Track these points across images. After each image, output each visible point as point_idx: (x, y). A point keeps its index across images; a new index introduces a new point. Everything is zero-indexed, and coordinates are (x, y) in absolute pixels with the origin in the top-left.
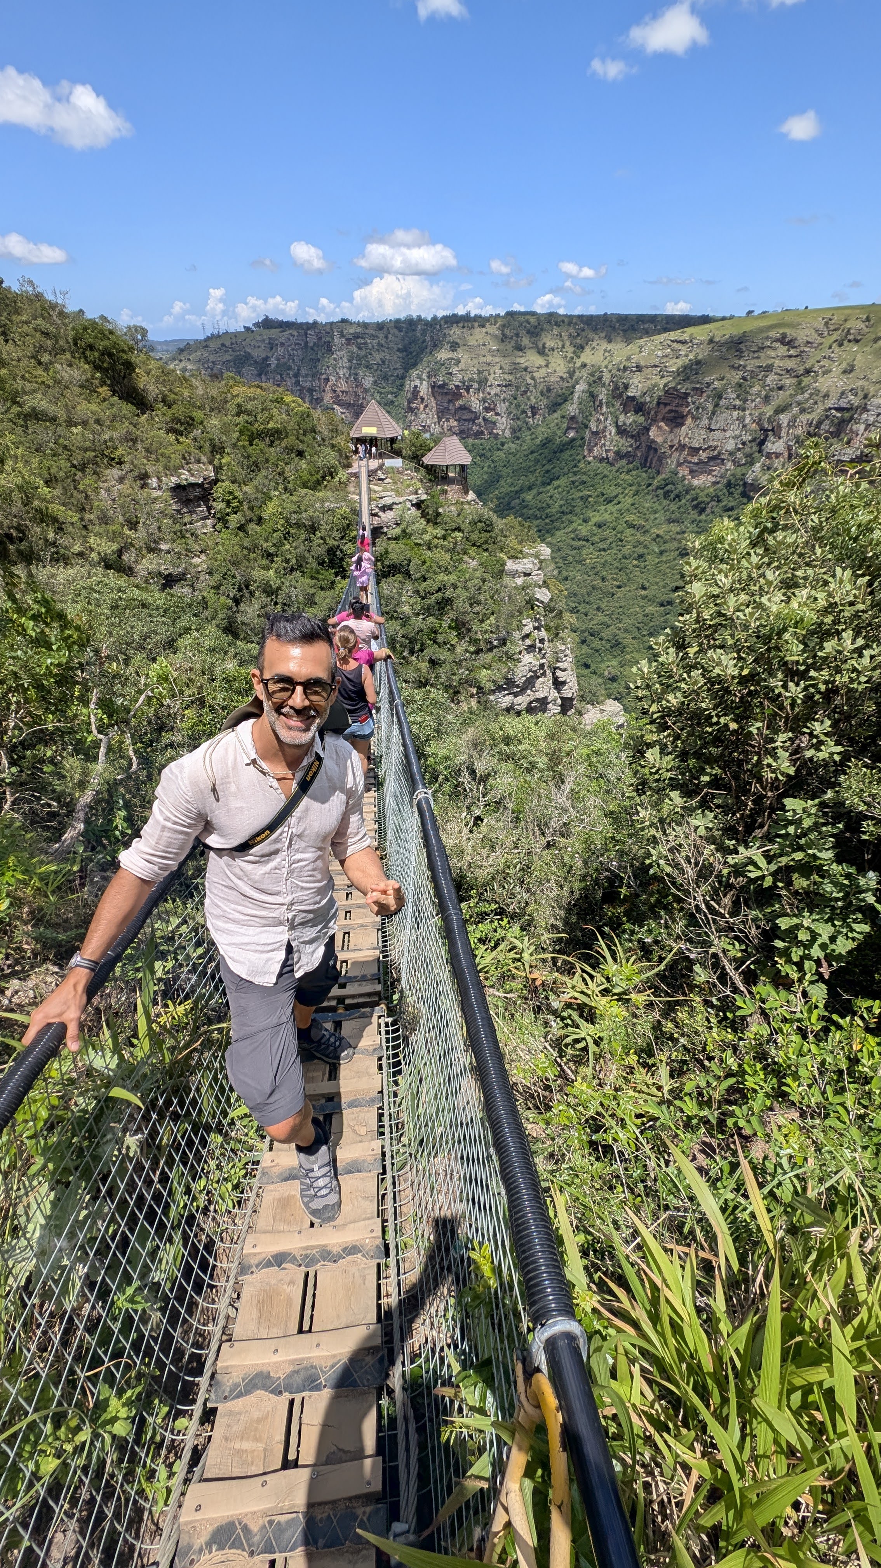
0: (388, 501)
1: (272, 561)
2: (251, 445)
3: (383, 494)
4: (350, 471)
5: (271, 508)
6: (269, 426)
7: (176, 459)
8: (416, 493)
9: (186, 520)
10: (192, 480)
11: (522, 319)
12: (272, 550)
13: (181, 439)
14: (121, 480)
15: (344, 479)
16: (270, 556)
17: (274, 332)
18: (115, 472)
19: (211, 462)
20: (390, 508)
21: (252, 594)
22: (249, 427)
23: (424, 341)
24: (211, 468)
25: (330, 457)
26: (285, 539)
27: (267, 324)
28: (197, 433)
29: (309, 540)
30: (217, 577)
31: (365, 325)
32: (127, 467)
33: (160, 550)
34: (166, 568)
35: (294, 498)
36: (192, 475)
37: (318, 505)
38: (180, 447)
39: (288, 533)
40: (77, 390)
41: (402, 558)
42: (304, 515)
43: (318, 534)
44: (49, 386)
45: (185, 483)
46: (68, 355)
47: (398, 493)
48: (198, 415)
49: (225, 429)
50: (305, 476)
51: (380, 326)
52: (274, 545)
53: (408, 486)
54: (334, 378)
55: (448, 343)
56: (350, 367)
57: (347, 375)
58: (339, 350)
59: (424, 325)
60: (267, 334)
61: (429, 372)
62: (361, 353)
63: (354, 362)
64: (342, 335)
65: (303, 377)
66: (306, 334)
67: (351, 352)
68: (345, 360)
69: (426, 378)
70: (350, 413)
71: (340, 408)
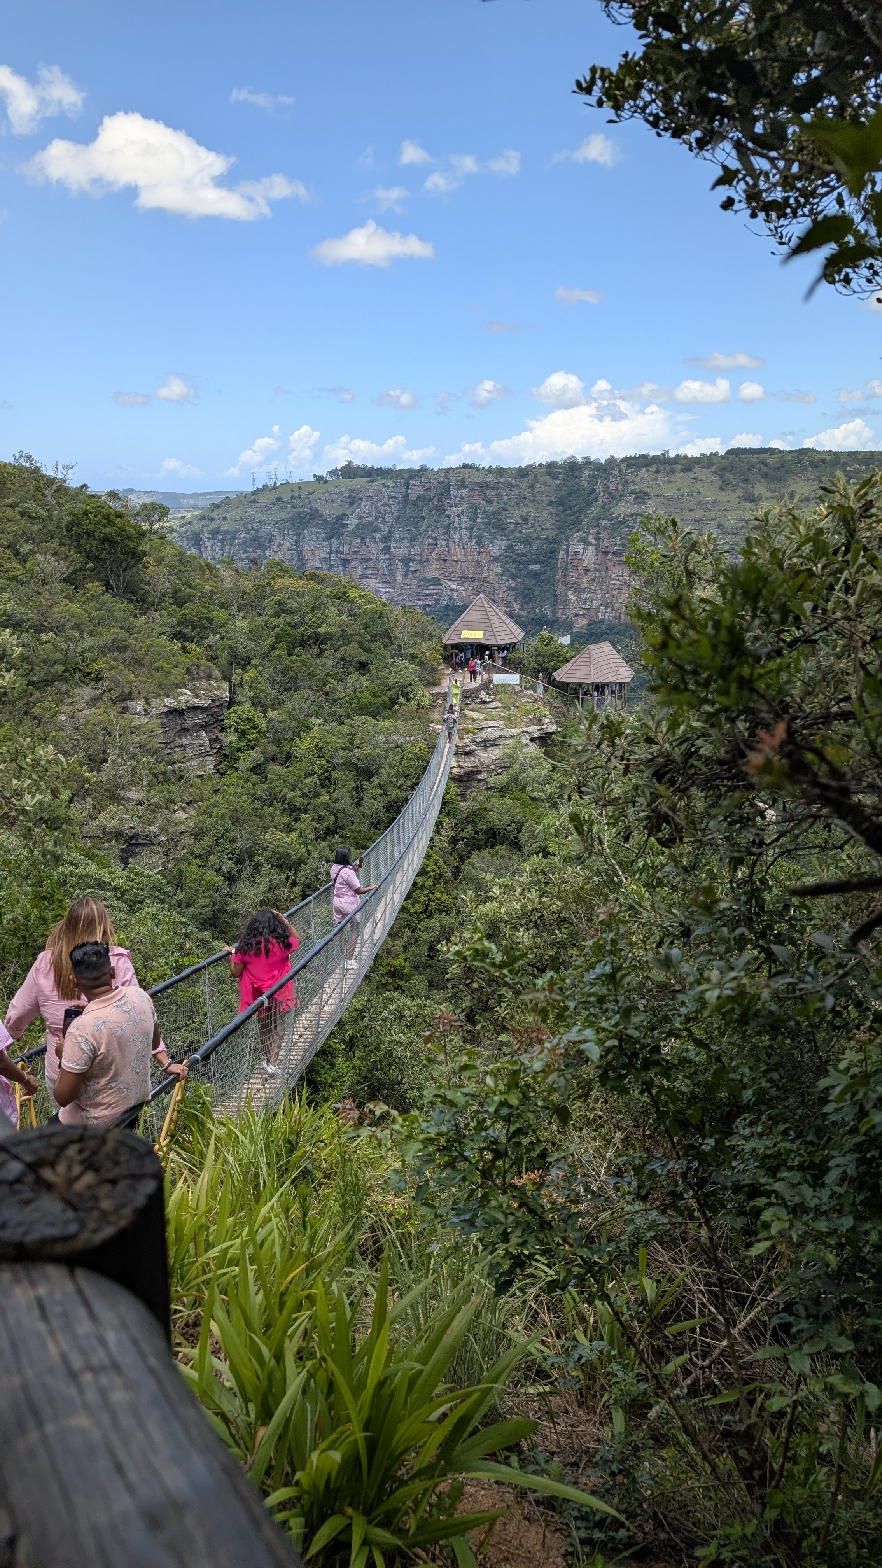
0: (493, 733)
1: (297, 820)
2: (290, 655)
3: (485, 724)
4: (436, 690)
5: (306, 743)
6: (321, 630)
7: (178, 674)
8: (540, 721)
9: (175, 757)
10: (196, 702)
11: (754, 458)
12: (299, 802)
13: (191, 646)
14: (93, 702)
15: (426, 702)
16: (293, 810)
17: (358, 483)
18: (87, 692)
19: (227, 678)
20: (493, 743)
21: (257, 866)
22: (292, 631)
23: (594, 491)
24: (226, 685)
25: (407, 671)
26: (323, 786)
27: (350, 472)
28: (212, 639)
29: (358, 789)
30: (208, 841)
31: (500, 472)
32: (104, 685)
33: (129, 800)
34: (131, 825)
35: (344, 729)
36: (197, 696)
37: (381, 738)
38: (183, 659)
39: (328, 779)
40: (58, 586)
41: (507, 819)
42: (356, 753)
43: (375, 781)
44: (22, 583)
45: (184, 706)
46: (55, 544)
47: (510, 722)
48: (220, 615)
49: (255, 634)
50: (366, 697)
51: (523, 473)
52: (304, 796)
53: (528, 713)
54: (444, 543)
55: (631, 493)
56: (471, 528)
57: (466, 539)
58: (456, 506)
59: (594, 470)
60: (347, 484)
61: (598, 533)
62: (491, 508)
63: (479, 520)
64: (463, 485)
65: (396, 541)
66: (407, 485)
67: (474, 508)
68: (464, 518)
69: (593, 542)
70: (466, 591)
71: (450, 583)
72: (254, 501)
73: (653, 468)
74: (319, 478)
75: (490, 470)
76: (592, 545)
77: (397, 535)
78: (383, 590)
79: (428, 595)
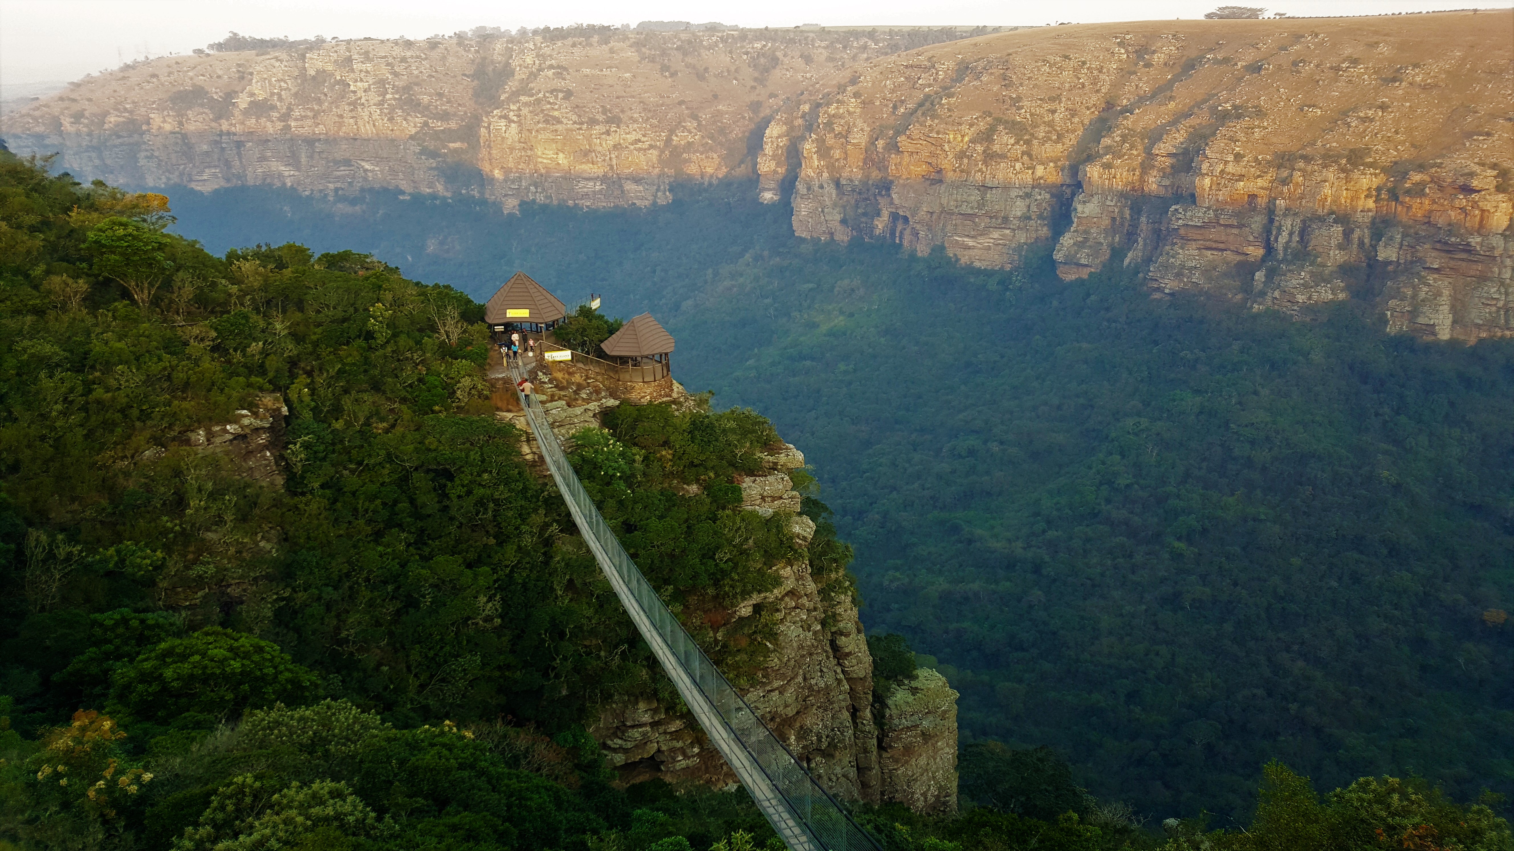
3: (549, 405)
4: (493, 375)
17: (246, 56)
23: (509, 65)
27: (235, 44)
54: (352, 121)
55: (551, 67)
56: (380, 104)
57: (375, 116)
58: (361, 80)
59: (508, 42)
60: (232, 56)
61: (519, 109)
62: (400, 83)
63: (388, 96)
64: (367, 57)
65: (296, 120)
66: (303, 57)
67: (381, 83)
68: (372, 94)
69: (515, 119)
70: (381, 171)
71: (363, 164)
72: (124, 78)
73: (569, 41)
74: (199, 52)
75: (396, 43)
76: (514, 122)
77: (296, 113)
78: (287, 174)
79: (338, 177)
